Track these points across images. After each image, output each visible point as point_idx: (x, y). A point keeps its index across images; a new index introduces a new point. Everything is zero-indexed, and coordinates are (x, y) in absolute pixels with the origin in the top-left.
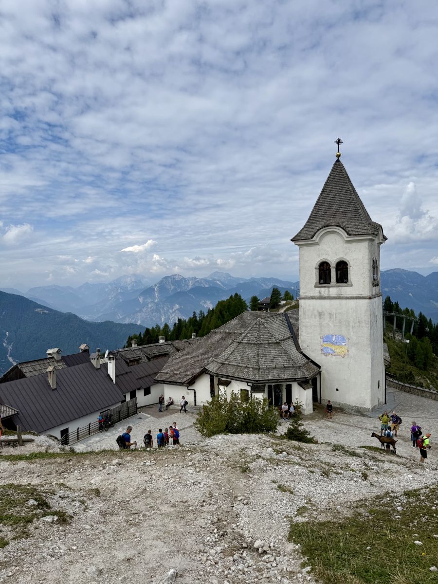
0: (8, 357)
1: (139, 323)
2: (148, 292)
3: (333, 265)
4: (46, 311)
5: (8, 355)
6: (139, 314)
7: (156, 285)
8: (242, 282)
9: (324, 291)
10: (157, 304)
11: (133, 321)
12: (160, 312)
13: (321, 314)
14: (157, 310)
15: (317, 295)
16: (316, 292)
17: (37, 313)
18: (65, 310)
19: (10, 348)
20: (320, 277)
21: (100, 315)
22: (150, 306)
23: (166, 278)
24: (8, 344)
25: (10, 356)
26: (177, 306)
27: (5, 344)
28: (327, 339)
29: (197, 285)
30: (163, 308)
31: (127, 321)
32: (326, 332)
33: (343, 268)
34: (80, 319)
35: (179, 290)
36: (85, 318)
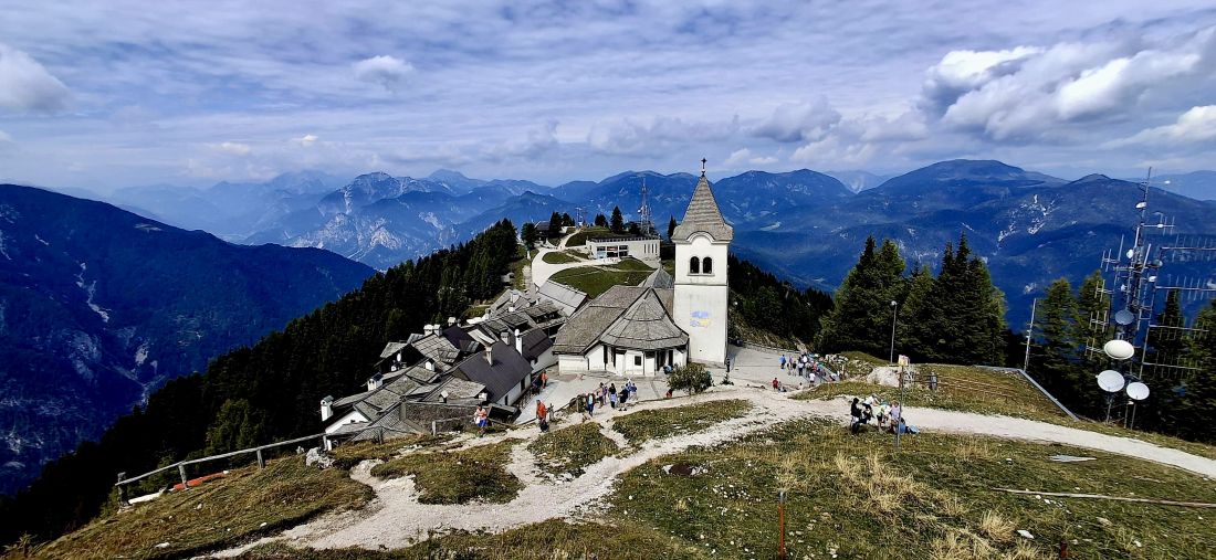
0: (91, 305)
1: (320, 246)
2: (334, 197)
3: (701, 261)
4: (156, 229)
5: (88, 302)
6: (320, 232)
7: (345, 188)
8: (480, 186)
9: (694, 279)
10: (349, 217)
11: (310, 244)
12: (355, 230)
13: (691, 296)
14: (351, 227)
15: (689, 282)
16: (688, 280)
17: (138, 231)
18: (190, 227)
19: (92, 289)
20: (692, 268)
21: (253, 233)
22: (338, 219)
23: (362, 177)
24: (88, 282)
25: (92, 302)
26: (383, 221)
27: (80, 284)
28: (695, 314)
29: (413, 188)
30: (360, 224)
31: (300, 244)
32: (695, 309)
33: (708, 263)
34: (219, 240)
35: (384, 197)
36: (227, 238)
